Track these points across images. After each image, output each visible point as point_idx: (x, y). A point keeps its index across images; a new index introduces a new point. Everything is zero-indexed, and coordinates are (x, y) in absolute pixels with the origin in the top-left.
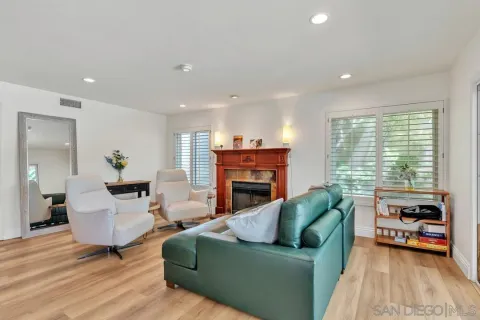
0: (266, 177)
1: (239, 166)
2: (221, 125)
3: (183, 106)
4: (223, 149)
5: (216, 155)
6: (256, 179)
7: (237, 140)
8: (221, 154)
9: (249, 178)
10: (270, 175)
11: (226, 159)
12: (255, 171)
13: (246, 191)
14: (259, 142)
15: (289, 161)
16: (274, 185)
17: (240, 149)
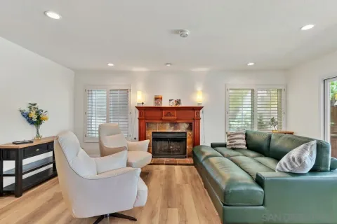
0: (183, 128)
1: (161, 119)
2: (140, 85)
3: (110, 65)
4: (144, 106)
5: (138, 111)
6: (174, 129)
7: (157, 99)
8: (142, 110)
9: (168, 129)
10: (186, 126)
11: (147, 114)
12: (174, 123)
13: (166, 139)
14: (178, 102)
15: (201, 116)
16: (189, 133)
17: (161, 106)
